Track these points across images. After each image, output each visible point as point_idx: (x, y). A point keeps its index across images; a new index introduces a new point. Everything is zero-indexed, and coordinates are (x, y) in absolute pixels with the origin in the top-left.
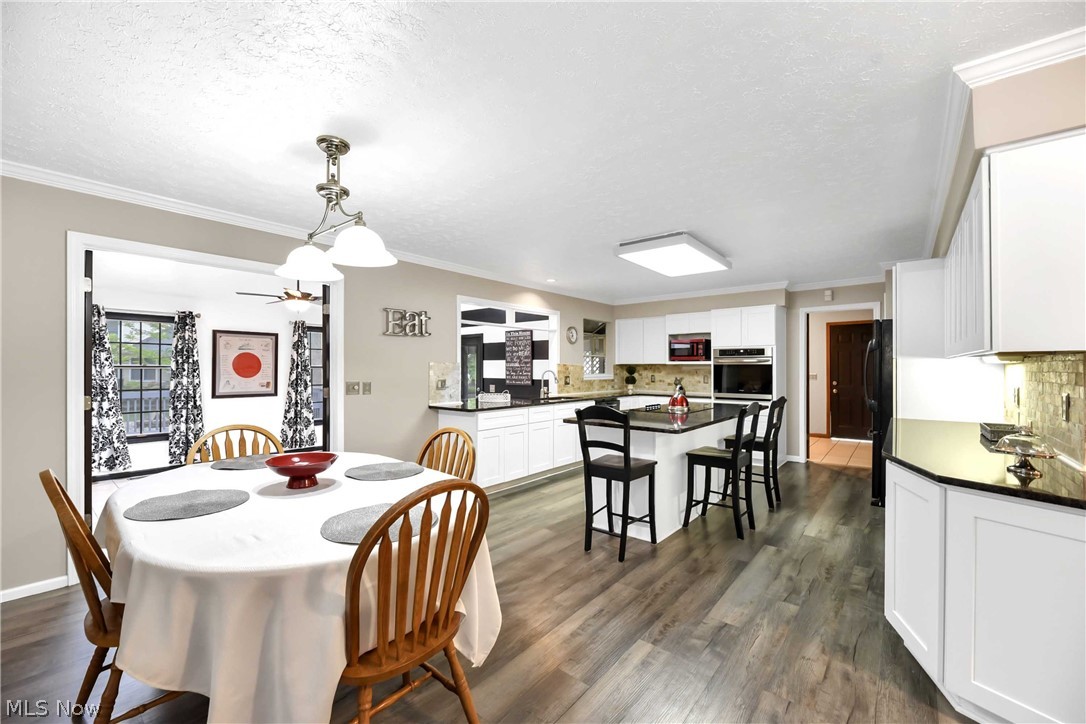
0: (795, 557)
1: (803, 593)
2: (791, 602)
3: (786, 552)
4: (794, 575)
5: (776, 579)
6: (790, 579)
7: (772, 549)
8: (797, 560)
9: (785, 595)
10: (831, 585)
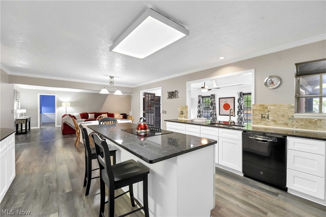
0: (55, 192)
1: (44, 180)
2: (47, 176)
3: (60, 193)
4: (51, 185)
5: (56, 180)
6: (51, 183)
7: (68, 191)
8: (53, 192)
9: (50, 177)
10: (34, 189)
